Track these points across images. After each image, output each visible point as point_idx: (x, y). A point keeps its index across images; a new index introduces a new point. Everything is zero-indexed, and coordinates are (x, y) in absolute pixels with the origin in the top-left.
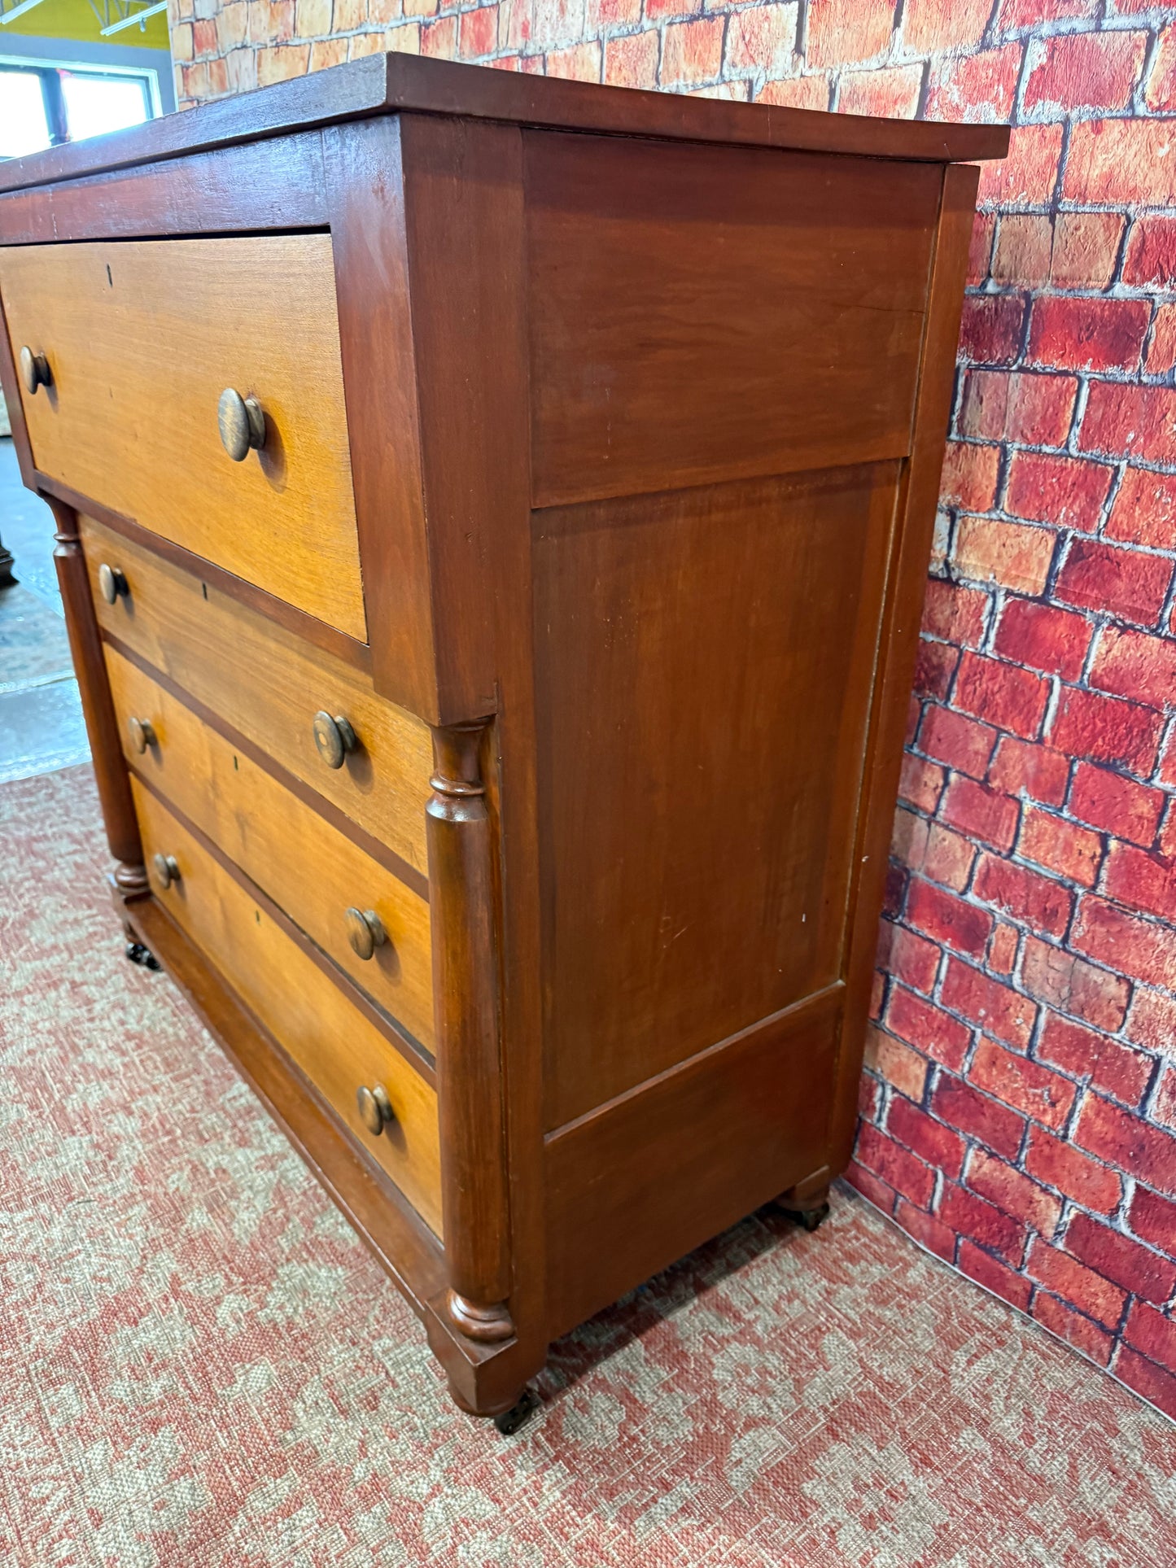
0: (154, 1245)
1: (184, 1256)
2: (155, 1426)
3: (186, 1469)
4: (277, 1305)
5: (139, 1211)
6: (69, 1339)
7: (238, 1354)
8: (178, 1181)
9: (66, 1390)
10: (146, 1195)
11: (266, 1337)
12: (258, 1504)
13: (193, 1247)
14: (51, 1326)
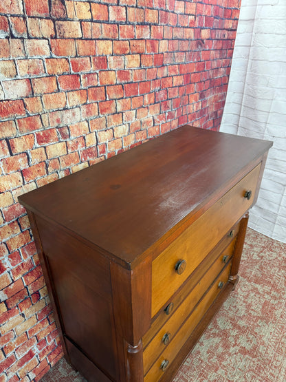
0: (230, 354)
1: (229, 348)
2: (256, 333)
3: (258, 325)
4: (229, 326)
5: (224, 363)
6: (254, 357)
7: (239, 328)
8: (214, 360)
9: (260, 351)
10: (221, 364)
11: (235, 326)
12: (256, 314)
13: (226, 346)
14: (254, 362)
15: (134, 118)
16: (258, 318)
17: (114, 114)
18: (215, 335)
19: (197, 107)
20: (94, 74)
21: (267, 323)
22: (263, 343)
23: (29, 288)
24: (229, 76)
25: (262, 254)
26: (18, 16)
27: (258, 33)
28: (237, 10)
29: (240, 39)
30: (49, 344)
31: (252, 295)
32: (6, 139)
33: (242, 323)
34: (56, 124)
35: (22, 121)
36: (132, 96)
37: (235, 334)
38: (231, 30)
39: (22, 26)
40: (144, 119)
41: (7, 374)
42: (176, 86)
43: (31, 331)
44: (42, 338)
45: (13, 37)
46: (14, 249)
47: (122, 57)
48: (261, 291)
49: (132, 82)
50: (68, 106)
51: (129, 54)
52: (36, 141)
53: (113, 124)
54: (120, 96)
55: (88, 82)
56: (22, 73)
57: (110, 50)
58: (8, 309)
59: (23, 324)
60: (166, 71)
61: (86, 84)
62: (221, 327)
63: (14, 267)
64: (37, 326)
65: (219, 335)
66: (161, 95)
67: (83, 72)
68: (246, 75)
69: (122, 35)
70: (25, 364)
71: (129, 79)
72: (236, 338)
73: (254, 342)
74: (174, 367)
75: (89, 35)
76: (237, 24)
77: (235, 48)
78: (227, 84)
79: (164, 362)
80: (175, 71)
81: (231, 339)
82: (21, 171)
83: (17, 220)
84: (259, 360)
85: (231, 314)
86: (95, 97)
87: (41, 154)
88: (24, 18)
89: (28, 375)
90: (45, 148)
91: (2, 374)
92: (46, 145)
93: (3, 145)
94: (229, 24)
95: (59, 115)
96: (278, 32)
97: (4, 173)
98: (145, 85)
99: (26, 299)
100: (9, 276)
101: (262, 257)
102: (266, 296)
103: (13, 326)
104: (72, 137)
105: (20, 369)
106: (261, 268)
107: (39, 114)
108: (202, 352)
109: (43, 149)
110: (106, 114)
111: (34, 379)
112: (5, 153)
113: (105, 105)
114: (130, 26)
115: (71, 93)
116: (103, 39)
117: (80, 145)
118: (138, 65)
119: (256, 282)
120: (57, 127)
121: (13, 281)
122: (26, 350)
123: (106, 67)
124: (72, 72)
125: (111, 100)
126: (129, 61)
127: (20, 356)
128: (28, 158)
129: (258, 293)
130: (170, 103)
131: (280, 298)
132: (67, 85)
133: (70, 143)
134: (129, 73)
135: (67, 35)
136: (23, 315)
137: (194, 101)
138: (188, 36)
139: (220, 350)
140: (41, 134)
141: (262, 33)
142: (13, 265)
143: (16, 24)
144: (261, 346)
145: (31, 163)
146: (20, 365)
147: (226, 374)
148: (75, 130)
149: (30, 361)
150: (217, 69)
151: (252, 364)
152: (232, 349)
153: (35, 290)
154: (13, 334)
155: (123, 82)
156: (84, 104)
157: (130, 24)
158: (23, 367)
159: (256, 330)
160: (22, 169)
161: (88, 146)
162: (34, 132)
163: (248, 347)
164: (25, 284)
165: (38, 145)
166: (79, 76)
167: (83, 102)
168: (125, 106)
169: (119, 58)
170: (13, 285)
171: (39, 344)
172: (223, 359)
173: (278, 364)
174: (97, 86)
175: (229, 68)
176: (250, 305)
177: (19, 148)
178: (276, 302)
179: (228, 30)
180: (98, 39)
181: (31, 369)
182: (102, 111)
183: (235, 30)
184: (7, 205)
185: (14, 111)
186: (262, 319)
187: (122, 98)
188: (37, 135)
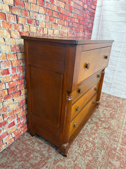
0: (99, 129)
1: (99, 127)
3: (109, 120)
4: (97, 121)
6: (109, 130)
7: (102, 121)
8: (93, 131)
9: (111, 128)
10: (96, 132)
11: (100, 120)
15: (61, 29)
16: (109, 118)
17: (54, 23)
18: (92, 123)
19: (82, 35)
20: (49, 3)
21: (113, 119)
22: (112, 125)
23: (18, 87)
24: (92, 28)
25: (107, 99)
27: (104, 10)
28: (96, 2)
29: (97, 14)
30: (22, 121)
31: (105, 111)
32: (16, 15)
33: (103, 119)
34: (35, 18)
35: (23, 10)
36: (61, 19)
37: (101, 123)
38: (94, 9)
40: (64, 31)
41: (3, 129)
42: (76, 23)
43: (15, 111)
44: (19, 117)
46: (14, 65)
47: (59, 1)
48: (109, 110)
49: (61, 13)
50: (39, 12)
51: (61, 1)
52: (27, 22)
53: (54, 28)
54: (57, 17)
58: (8, 94)
59: (13, 105)
60: (72, 15)
61: (46, 6)
62: (94, 121)
63: (13, 74)
64: (18, 109)
65: (94, 123)
66: (71, 24)
68: (99, 28)
70: (11, 128)
71: (60, 11)
72: (101, 124)
73: (109, 125)
74: (78, 130)
76: (96, 7)
77: (95, 17)
78: (92, 31)
79: (75, 124)
80: (76, 16)
81: (99, 125)
82: (20, 32)
83: (16, 53)
84: (111, 131)
85: (98, 117)
87: (28, 28)
89: (11, 134)
90: (30, 26)
91: (1, 128)
92: (30, 25)
93: (15, 17)
94: (93, 7)
95: (36, 14)
96: (111, 10)
97: (13, 30)
98: (66, 17)
99: (16, 92)
100: (10, 77)
101: (107, 100)
102: (111, 111)
103: (9, 104)
104: (39, 26)
105: (8, 129)
106: (107, 103)
107: (29, 11)
108: (88, 129)
109: (29, 26)
110: (52, 22)
111: (14, 138)
112: (15, 21)
113: (52, 18)
115: (41, 7)
117: (41, 31)
118: (64, 7)
119: (106, 107)
120: (35, 19)
121: (12, 81)
122: (12, 120)
123: (53, 3)
125: (54, 17)
126: (61, 4)
127: (9, 122)
128: (23, 28)
129: (108, 110)
130: (74, 28)
131: (116, 112)
132: (40, 3)
133: (38, 28)
134: (61, 9)
136: (13, 100)
137: (81, 32)
138: (80, 4)
139: (95, 128)
140: (29, 19)
141: (105, 10)
142: (13, 73)
144: (112, 126)
145: (24, 30)
146: (9, 127)
147: (99, 135)
148: (41, 24)
149: (13, 127)
150: (89, 23)
151: (109, 132)
152: (100, 128)
153: (20, 90)
154: (8, 108)
156: (45, 14)
158: (10, 129)
159: (109, 121)
160: (20, 31)
161: (44, 33)
162: (26, 17)
163: (106, 127)
164: (16, 85)
165: (27, 24)
166: (44, 1)
168: (58, 22)
170: (12, 82)
171: (17, 119)
172: (97, 131)
173: (119, 131)
174: (49, 9)
175: (93, 24)
176: (105, 114)
177: (20, 22)
178: (115, 113)
179: (93, 9)
181: (13, 131)
182: (51, 20)
183: (95, 10)
184: (13, 44)
185: (20, 5)
186: (110, 118)
187: (58, 18)
188: (28, 19)
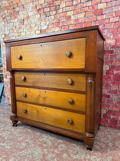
0: (42, 149)
1: (46, 149)
4: (60, 149)
6: (41, 160)
8: (39, 143)
10: (37, 145)
14: (38, 159)
20: (65, 22)
26: (48, 12)
39: (49, 14)
42: (111, 23)
45: (47, 16)
47: (77, 15)
51: (80, 13)
55: (62, 24)
56: (47, 24)
57: (72, 14)
60: (105, 17)
61: (61, 25)
67: (61, 21)
69: (78, 8)
71: (79, 22)
75: (64, 11)
86: (64, 29)
88: (49, 12)
114: (81, 4)
116: (70, 11)
118: (84, 16)
124: (58, 22)
132: (56, 25)
134: (79, 20)
135: (59, 13)
143: (47, 13)
155: (76, 23)
157: (82, 3)
166: (59, 23)
167: (60, 30)
169: (75, 16)
180: (68, 11)
185: (43, 32)
